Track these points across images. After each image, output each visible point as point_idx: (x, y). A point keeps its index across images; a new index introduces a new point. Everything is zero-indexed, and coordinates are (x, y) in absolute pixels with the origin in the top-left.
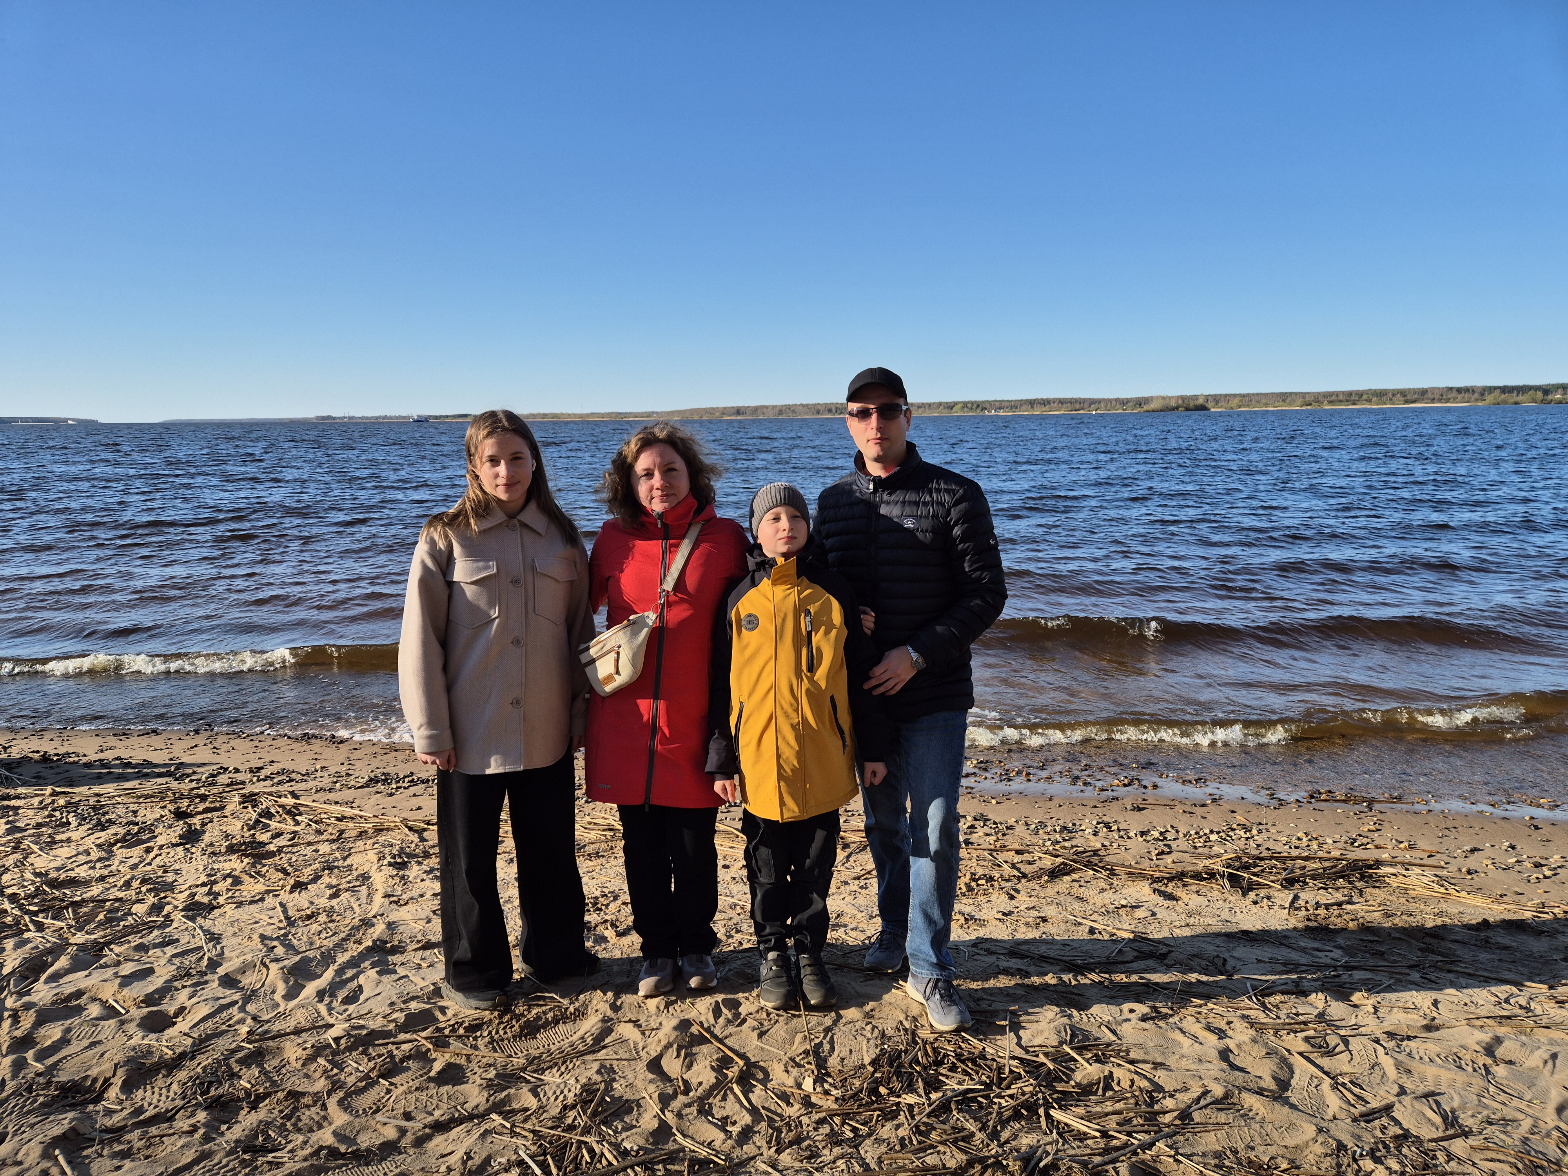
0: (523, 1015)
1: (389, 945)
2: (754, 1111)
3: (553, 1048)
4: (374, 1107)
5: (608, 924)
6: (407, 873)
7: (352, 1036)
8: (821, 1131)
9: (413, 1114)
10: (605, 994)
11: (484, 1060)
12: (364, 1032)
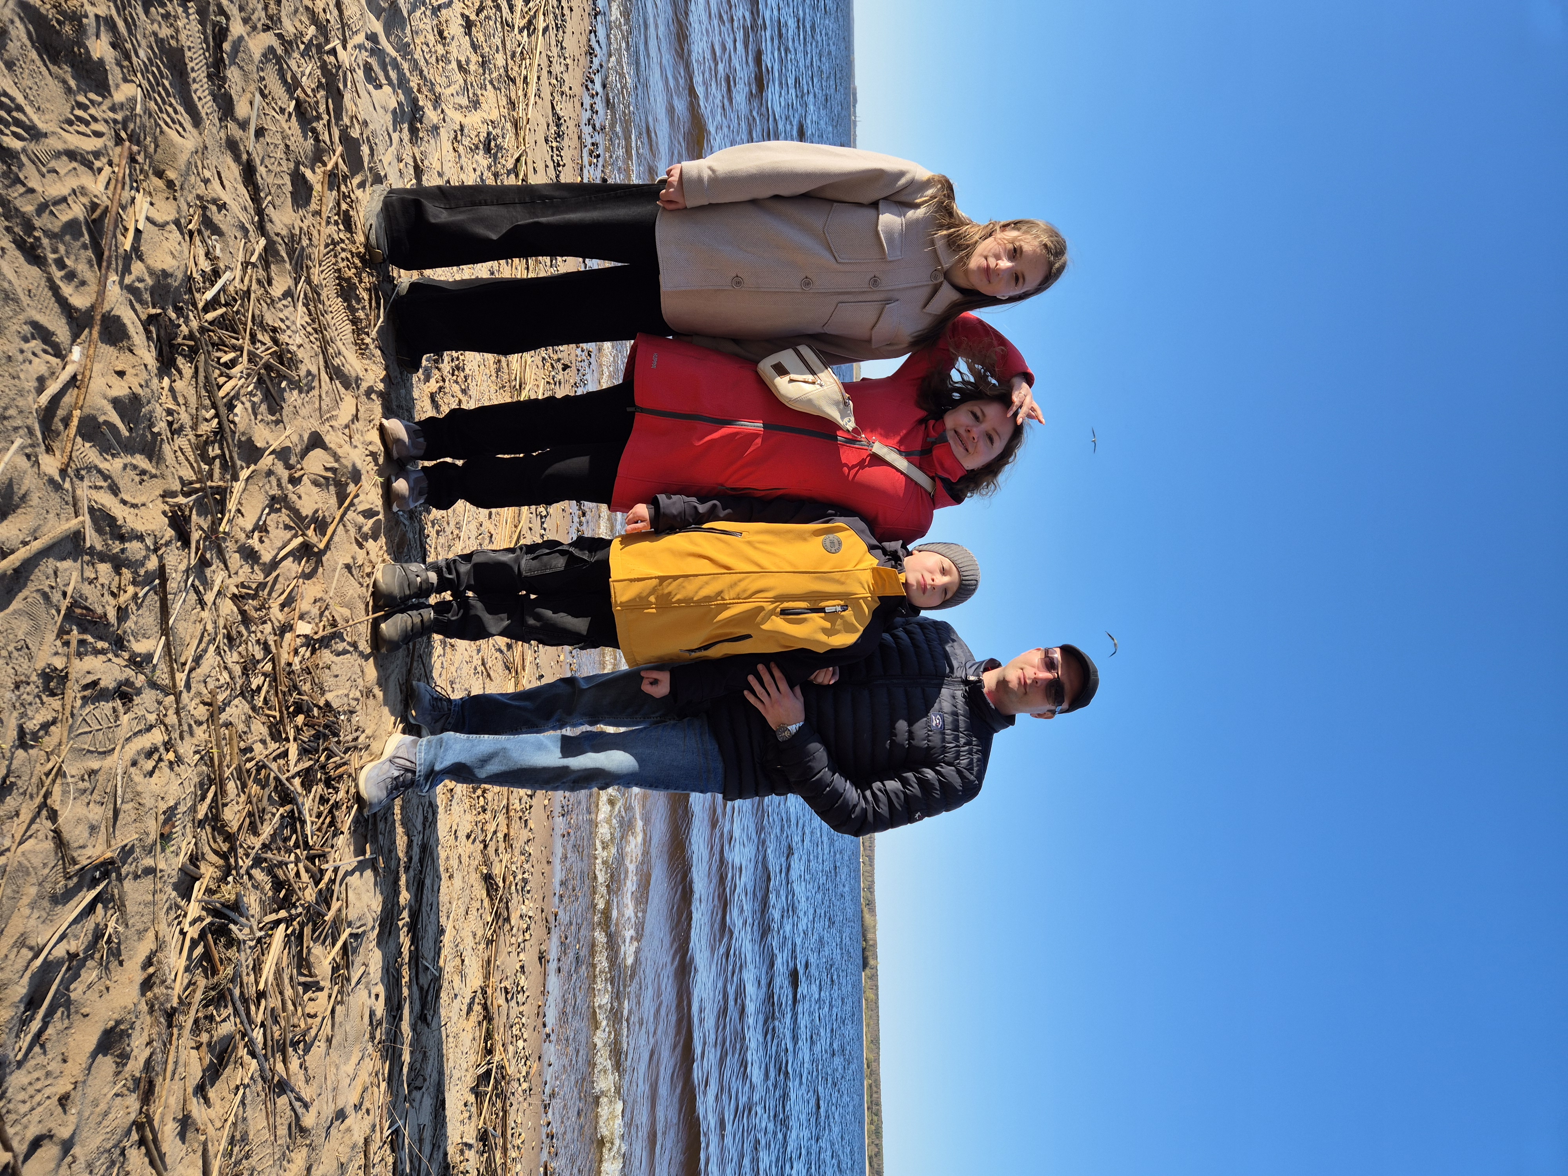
0: (361, 282)
1: (419, 125)
2: (275, 564)
3: (329, 317)
4: (266, 92)
5: (441, 384)
6: (481, 152)
7: (337, 72)
8: (257, 648)
9: (261, 139)
10: (382, 381)
11: (315, 233)
12: (341, 86)
